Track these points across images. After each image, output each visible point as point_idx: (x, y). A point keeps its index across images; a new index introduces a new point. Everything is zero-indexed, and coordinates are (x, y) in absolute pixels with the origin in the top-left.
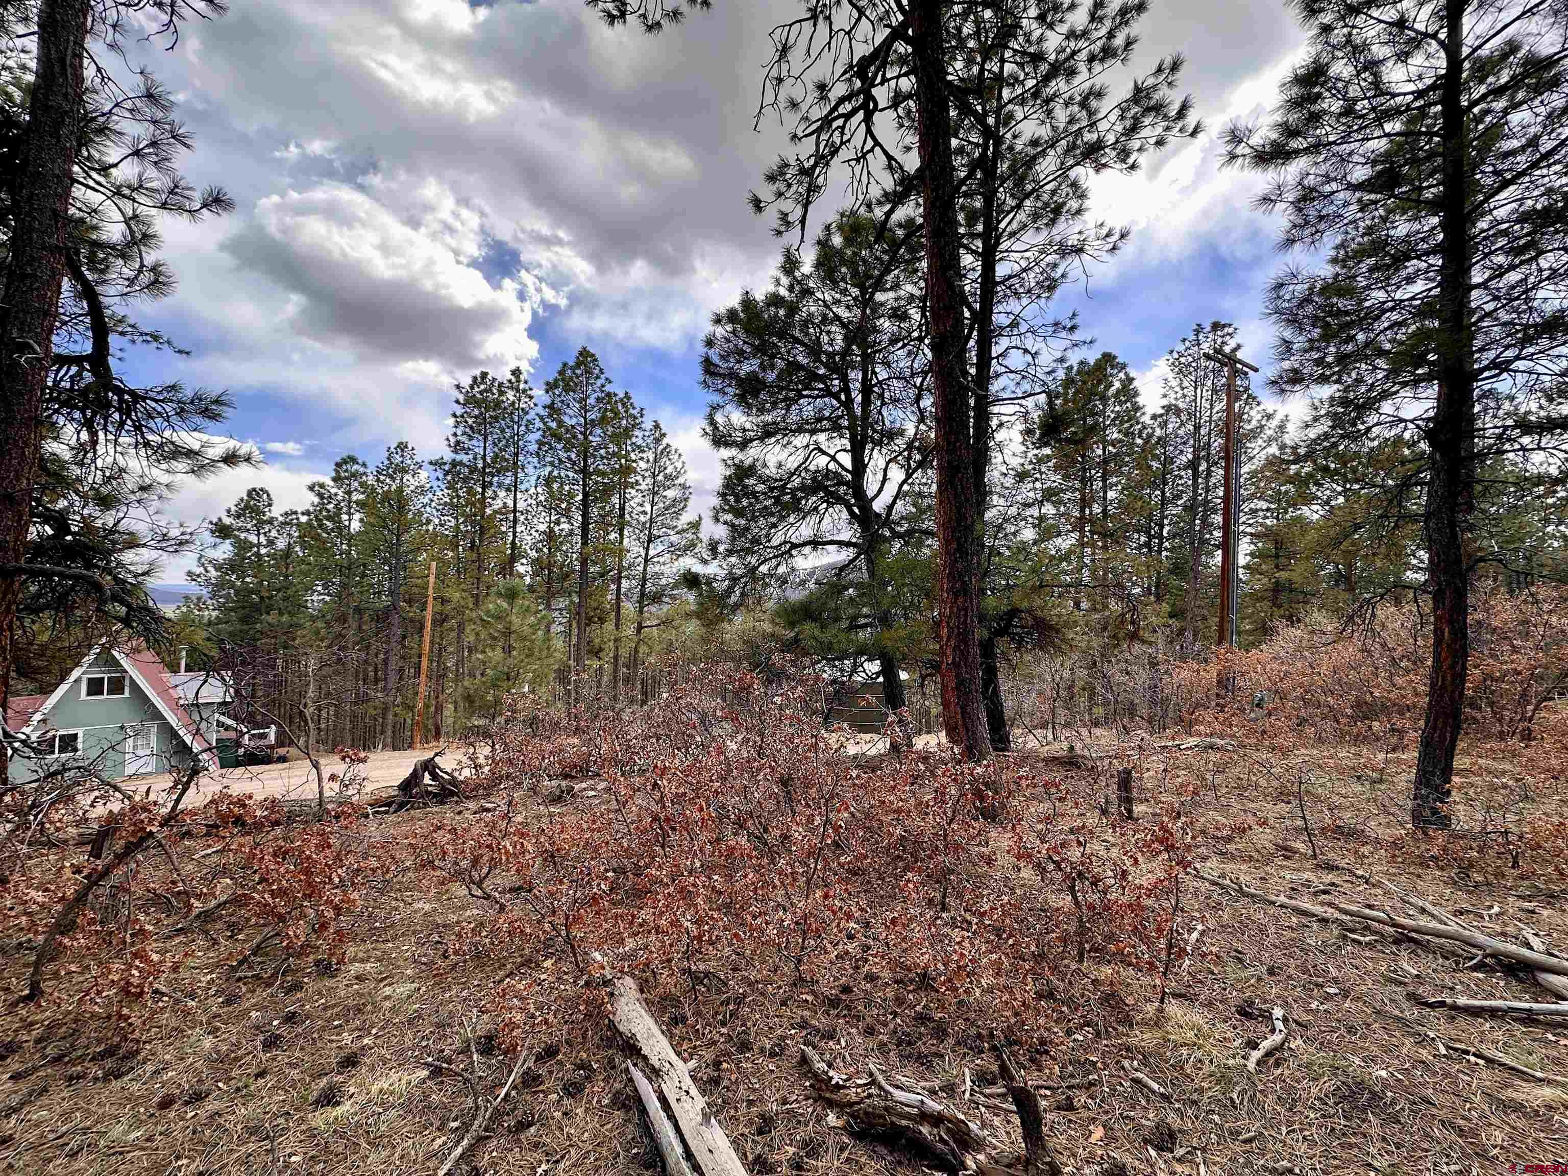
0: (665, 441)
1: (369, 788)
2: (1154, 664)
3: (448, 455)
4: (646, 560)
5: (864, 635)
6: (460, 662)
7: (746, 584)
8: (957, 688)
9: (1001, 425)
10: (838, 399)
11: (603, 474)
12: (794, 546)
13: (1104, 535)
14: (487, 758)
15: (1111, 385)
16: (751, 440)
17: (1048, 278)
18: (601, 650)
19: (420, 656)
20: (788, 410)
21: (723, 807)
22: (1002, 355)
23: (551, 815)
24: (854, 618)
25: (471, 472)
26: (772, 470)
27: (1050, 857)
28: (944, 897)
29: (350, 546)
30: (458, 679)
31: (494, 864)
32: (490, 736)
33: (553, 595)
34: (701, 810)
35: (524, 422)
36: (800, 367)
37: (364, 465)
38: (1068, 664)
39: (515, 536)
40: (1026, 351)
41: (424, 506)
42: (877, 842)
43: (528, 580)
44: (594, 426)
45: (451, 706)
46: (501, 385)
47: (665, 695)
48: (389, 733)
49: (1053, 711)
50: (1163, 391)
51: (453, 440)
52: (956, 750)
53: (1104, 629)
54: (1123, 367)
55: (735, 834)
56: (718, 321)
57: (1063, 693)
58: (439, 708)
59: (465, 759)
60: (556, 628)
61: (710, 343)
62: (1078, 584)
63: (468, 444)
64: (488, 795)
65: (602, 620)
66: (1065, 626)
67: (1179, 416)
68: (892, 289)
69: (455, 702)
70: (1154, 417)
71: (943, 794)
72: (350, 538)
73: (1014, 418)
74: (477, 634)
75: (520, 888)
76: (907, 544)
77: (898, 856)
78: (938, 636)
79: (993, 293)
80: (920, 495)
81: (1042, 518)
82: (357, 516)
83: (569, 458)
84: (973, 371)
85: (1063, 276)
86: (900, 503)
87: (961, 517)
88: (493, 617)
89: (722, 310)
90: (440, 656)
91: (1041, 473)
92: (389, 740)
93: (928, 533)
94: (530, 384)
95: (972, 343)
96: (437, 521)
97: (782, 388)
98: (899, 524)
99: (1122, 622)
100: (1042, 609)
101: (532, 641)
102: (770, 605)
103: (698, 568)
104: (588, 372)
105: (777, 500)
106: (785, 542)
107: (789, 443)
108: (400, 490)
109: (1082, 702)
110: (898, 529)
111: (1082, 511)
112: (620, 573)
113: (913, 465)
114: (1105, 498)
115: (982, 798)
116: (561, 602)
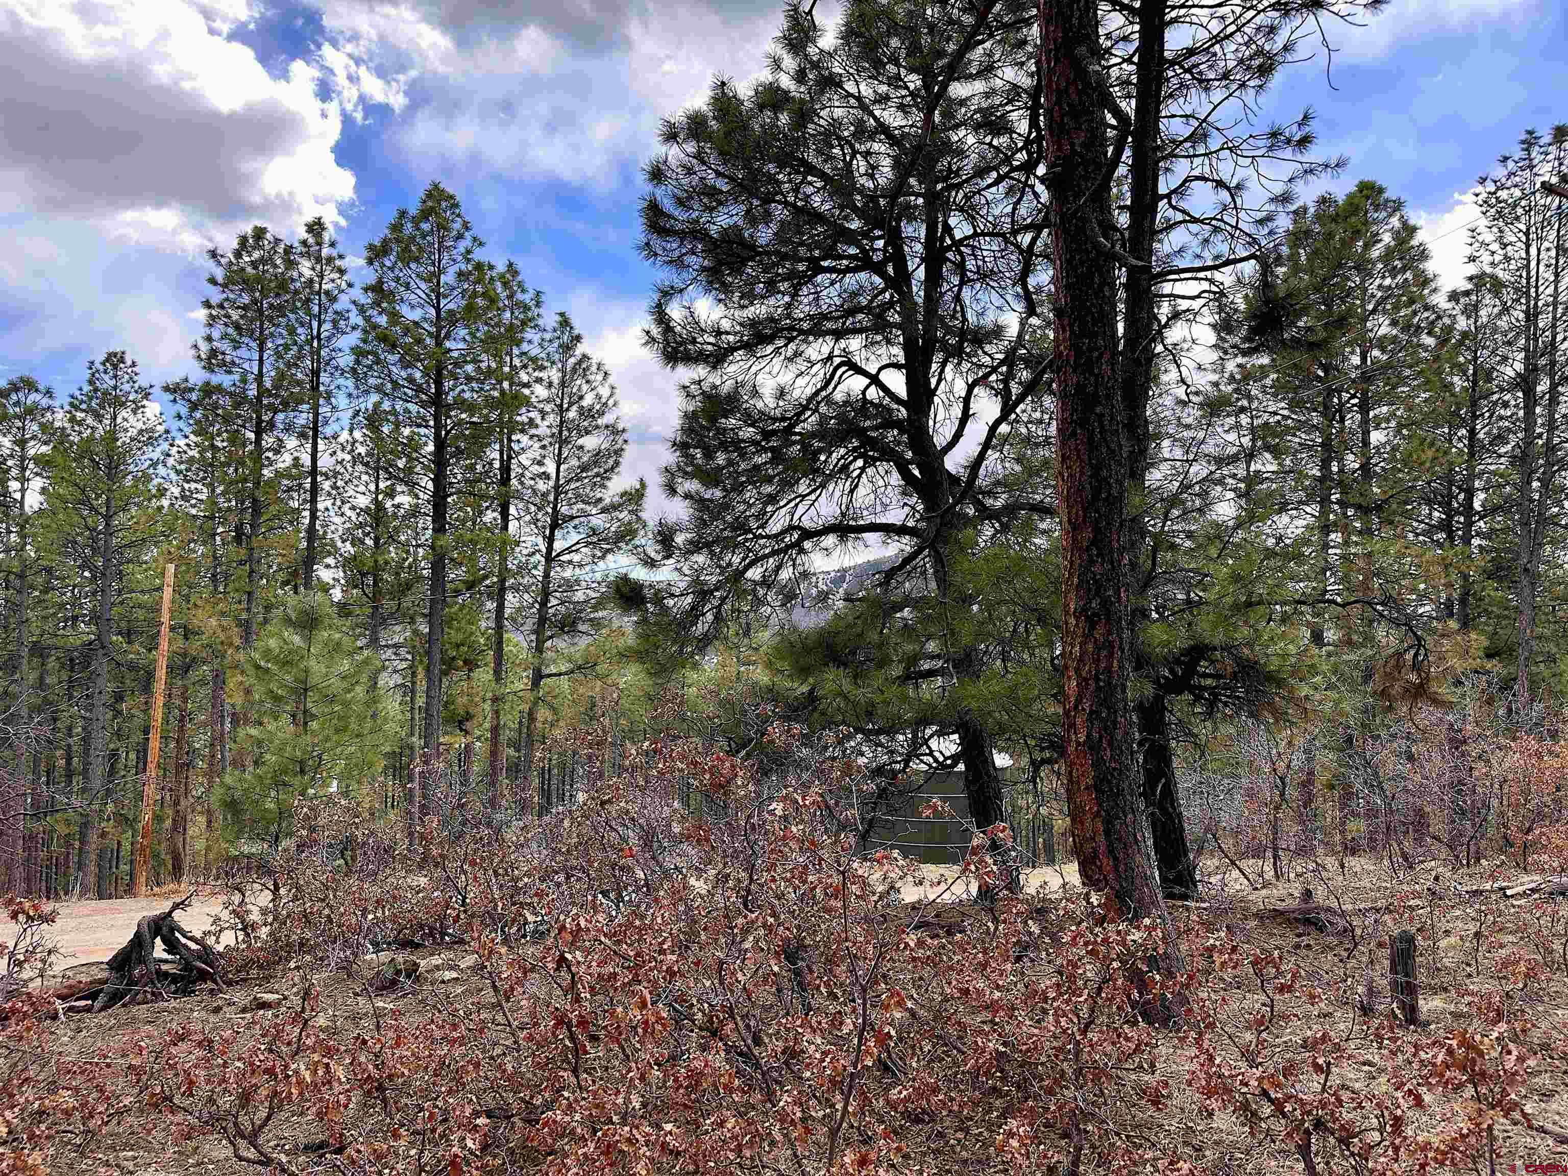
0: (580, 350)
1: (59, 965)
2: (1457, 742)
3: (197, 375)
4: (549, 558)
5: (929, 690)
6: (217, 740)
7: (723, 600)
8: (1097, 788)
9: (1176, 315)
10: (883, 274)
11: (471, 408)
12: (807, 534)
13: (1364, 510)
14: (264, 912)
15: (1375, 239)
16: (732, 349)
17: (1260, 52)
18: (469, 717)
19: (146, 731)
20: (795, 295)
21: (682, 999)
22: (1180, 190)
23: (378, 1014)
24: (913, 660)
25: (237, 405)
26: (768, 401)
27: (1265, 1093)
28: (1076, 1163)
29: (22, 536)
30: (213, 771)
31: (276, 1101)
32: (270, 873)
33: (384, 622)
34: (643, 1005)
35: (330, 316)
36: (817, 217)
37: (49, 393)
38: (1299, 741)
39: (314, 516)
40: (1220, 184)
41: (154, 465)
42: (955, 1063)
43: (337, 594)
44: (453, 323)
45: (202, 820)
46: (289, 250)
47: (581, 797)
48: (92, 868)
49: (1275, 828)
50: (1468, 251)
51: (204, 347)
52: (1094, 900)
53: (1368, 677)
54: (1397, 206)
55: (704, 1048)
56: (671, 135)
57: (1292, 792)
58: (180, 824)
59: (225, 915)
60: (387, 680)
61: (657, 174)
62: (1319, 599)
63: (231, 355)
64: (267, 979)
65: (471, 665)
66: (1293, 674)
67: (1497, 294)
68: (981, 74)
69: (209, 812)
70: (1454, 296)
71: (1072, 978)
72: (24, 522)
73: (1196, 304)
74: (248, 692)
75: (322, 1145)
76: (1005, 528)
77: (994, 1089)
78: (1059, 696)
79: (1161, 80)
80: (1027, 440)
81: (1253, 479)
82: (37, 483)
83: (411, 380)
84: (1123, 220)
85: (1286, 48)
86: (992, 456)
87: (1100, 483)
88: (276, 660)
89: (678, 116)
90: (182, 729)
91: (1250, 398)
92: (92, 879)
93: (1044, 510)
94: (340, 248)
95: (1122, 170)
96: (176, 491)
97: (784, 257)
98: (990, 493)
99: (1398, 667)
100: (1250, 645)
101: (346, 704)
102: (765, 637)
103: (640, 574)
104: (442, 227)
105: (777, 457)
106: (791, 528)
107: (797, 354)
108: (112, 436)
109: (1330, 811)
110: (989, 502)
111: (1325, 465)
112: (503, 581)
113: (1015, 389)
114: (1366, 443)
115: (1143, 984)
116: (398, 634)
